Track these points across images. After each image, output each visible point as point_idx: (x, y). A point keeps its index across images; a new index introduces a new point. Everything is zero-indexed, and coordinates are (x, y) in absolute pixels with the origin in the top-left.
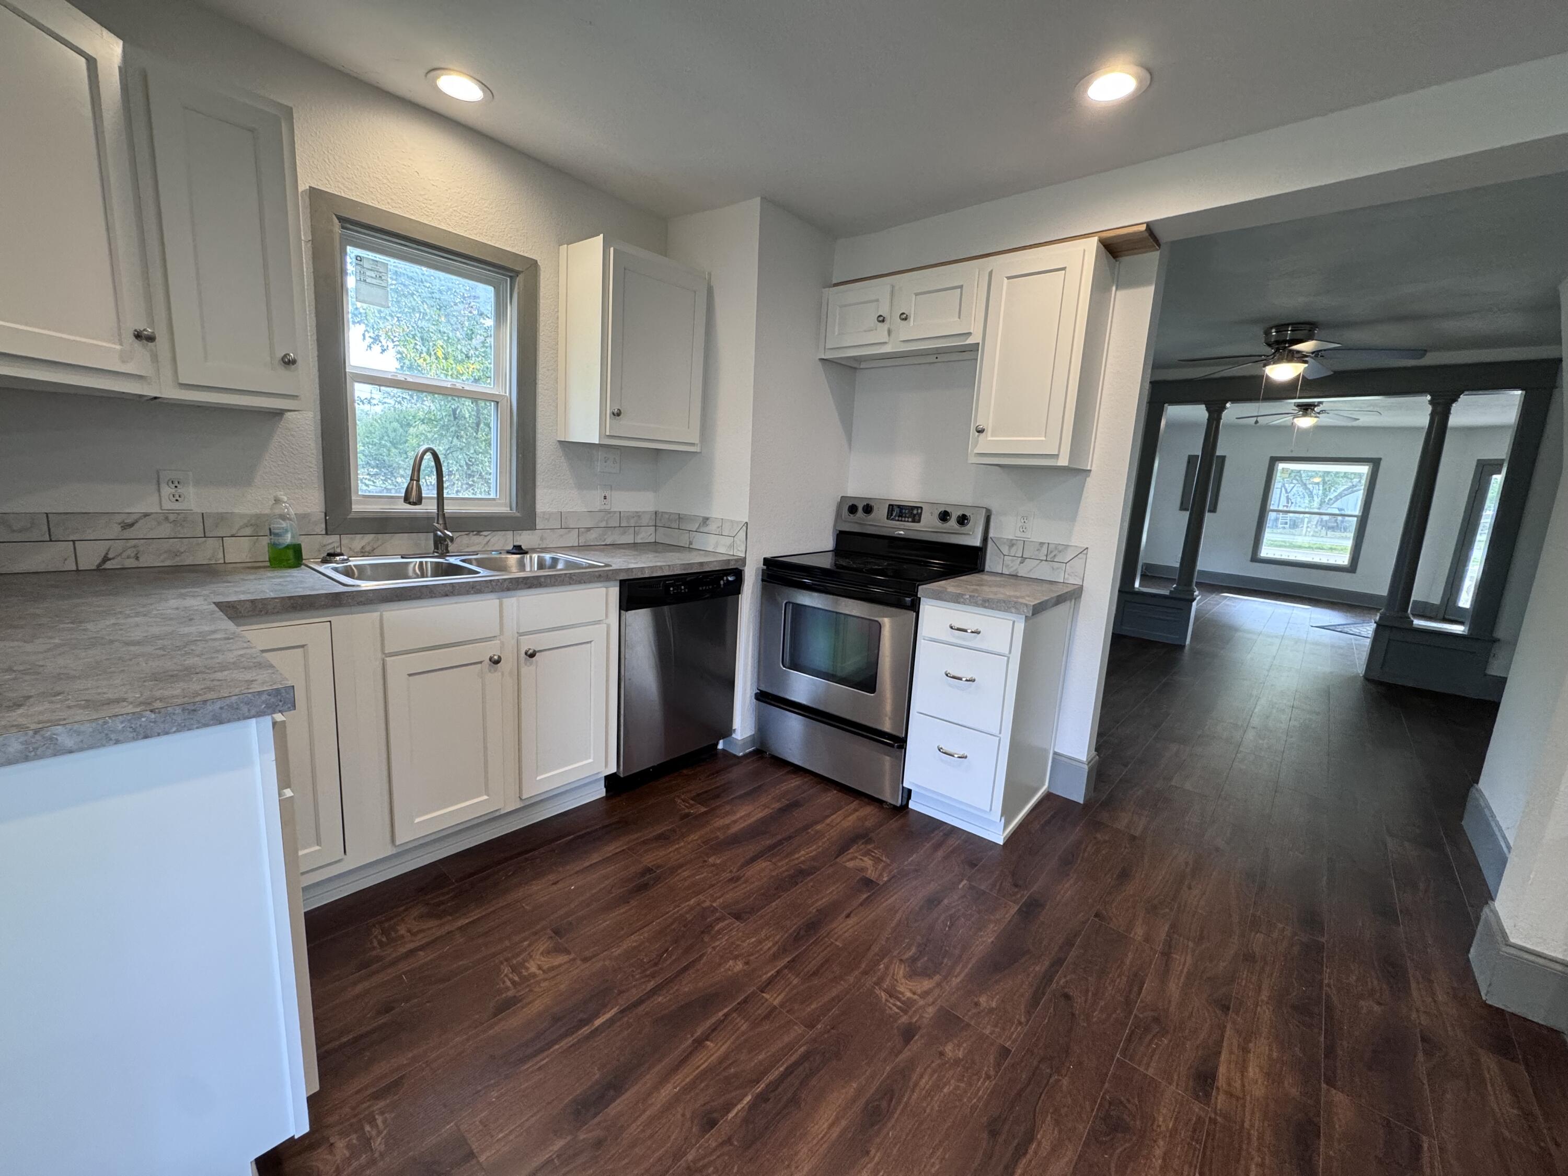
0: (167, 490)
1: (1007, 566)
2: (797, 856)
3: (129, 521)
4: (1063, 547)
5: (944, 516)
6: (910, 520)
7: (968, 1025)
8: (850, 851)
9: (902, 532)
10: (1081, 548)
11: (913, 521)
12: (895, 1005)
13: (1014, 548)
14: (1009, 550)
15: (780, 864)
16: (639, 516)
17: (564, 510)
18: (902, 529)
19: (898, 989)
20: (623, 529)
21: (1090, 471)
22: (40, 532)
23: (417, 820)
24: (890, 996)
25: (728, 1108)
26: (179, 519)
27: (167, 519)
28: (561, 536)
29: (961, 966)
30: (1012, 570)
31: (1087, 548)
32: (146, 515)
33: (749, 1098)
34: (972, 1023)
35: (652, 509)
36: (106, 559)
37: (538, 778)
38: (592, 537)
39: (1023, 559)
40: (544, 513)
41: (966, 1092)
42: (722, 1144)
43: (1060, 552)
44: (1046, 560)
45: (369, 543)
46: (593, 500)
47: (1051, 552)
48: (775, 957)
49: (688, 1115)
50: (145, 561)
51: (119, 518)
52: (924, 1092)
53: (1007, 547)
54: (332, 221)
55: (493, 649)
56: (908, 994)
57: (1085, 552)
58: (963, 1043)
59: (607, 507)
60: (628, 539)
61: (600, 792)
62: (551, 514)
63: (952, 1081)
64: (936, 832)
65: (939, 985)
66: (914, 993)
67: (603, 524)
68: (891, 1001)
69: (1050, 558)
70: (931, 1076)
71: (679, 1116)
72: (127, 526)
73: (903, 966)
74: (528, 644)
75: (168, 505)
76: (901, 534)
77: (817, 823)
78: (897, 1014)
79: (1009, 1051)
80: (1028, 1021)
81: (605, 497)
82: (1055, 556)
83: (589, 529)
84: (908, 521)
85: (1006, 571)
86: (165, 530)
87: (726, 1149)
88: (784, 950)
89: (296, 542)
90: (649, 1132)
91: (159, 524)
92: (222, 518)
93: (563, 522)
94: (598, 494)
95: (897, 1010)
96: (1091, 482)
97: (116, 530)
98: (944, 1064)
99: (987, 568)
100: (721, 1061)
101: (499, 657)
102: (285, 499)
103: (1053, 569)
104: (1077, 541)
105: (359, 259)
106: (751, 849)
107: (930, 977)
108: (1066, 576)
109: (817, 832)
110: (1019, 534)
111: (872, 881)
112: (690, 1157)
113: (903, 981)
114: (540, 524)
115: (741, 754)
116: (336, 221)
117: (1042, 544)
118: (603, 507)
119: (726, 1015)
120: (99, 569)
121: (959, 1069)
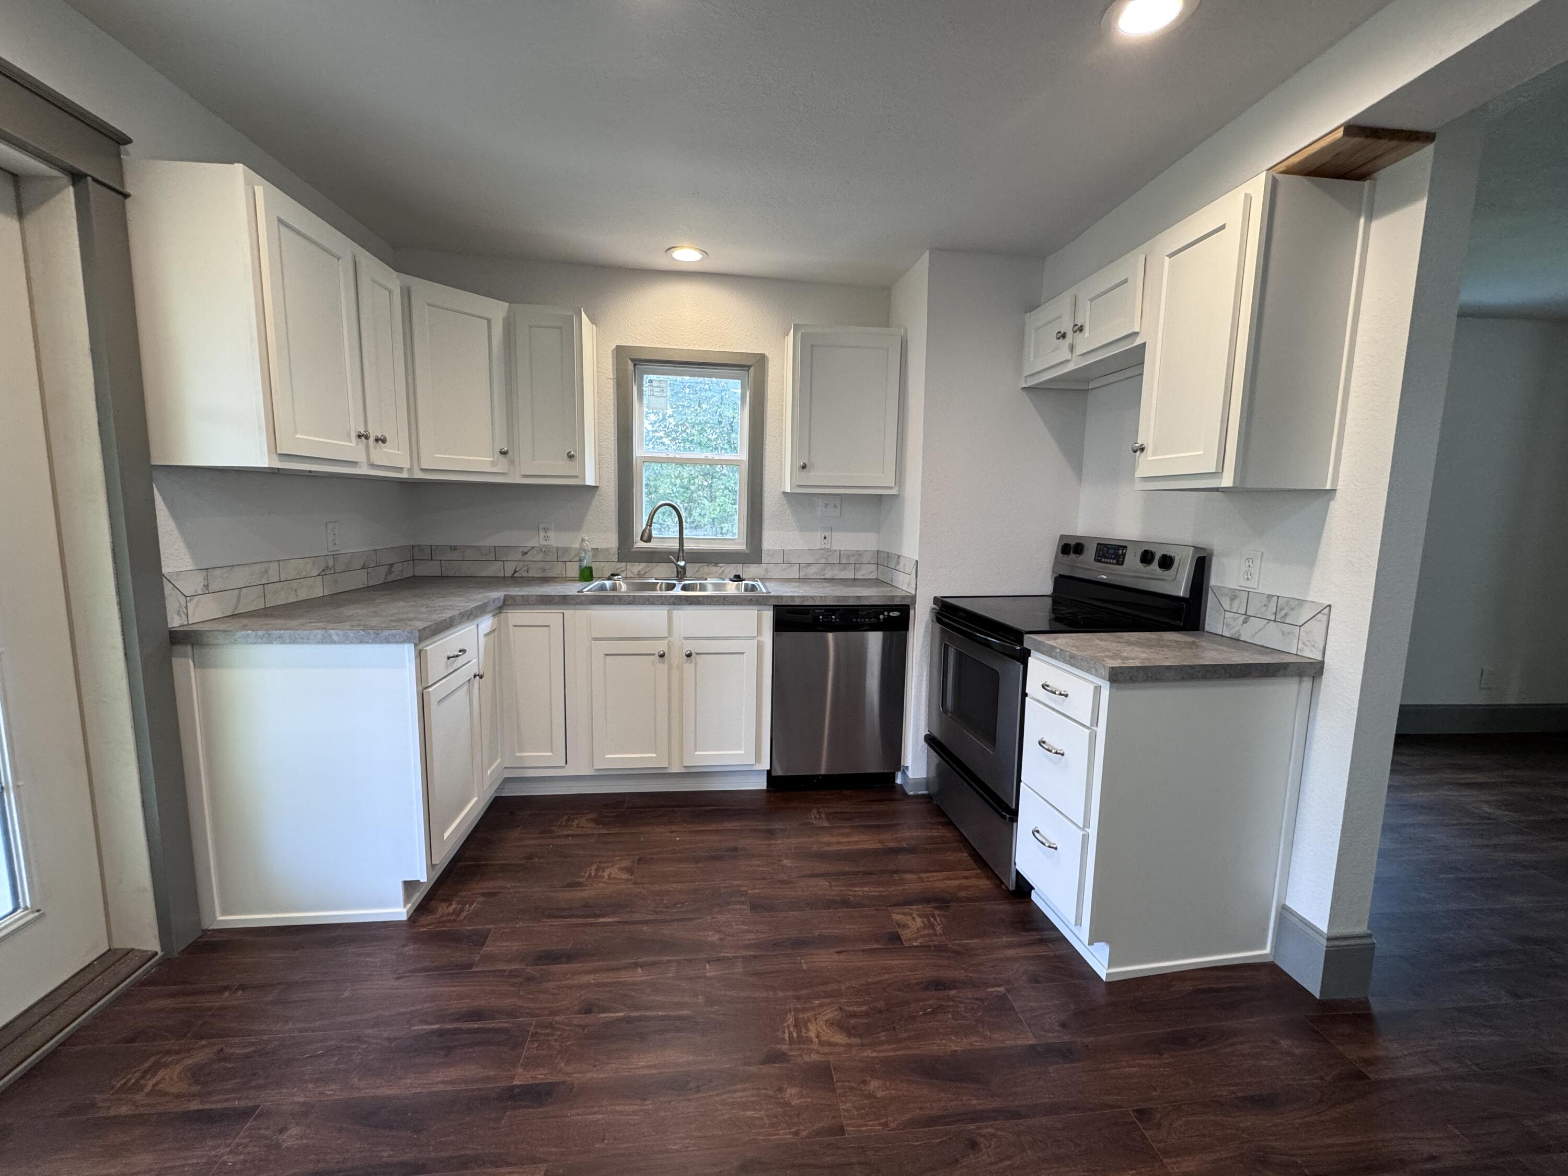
0: (542, 534)
1: (1228, 625)
2: (856, 889)
3: (526, 551)
4: (1297, 602)
5: (1147, 558)
6: (1115, 561)
7: (834, 1090)
8: (912, 907)
9: (1105, 577)
10: (1321, 604)
11: (1117, 564)
12: (790, 1033)
13: (1236, 602)
14: (1231, 604)
15: (834, 888)
16: (860, 555)
17: (788, 548)
18: (1105, 573)
19: (809, 1025)
20: (843, 566)
21: (1334, 491)
22: (492, 557)
23: (608, 756)
24: (795, 1026)
25: (608, 1010)
26: (545, 550)
27: (541, 550)
28: (784, 570)
29: (892, 1047)
30: (1233, 631)
31: (1330, 606)
32: (533, 548)
33: (621, 1014)
34: (839, 1091)
35: (875, 548)
36: (515, 572)
37: (696, 753)
38: (812, 571)
39: (1247, 617)
40: (769, 550)
41: (763, 1127)
42: (579, 1026)
43: (1293, 609)
44: (1275, 621)
45: (642, 569)
46: (815, 541)
47: (1281, 609)
48: (746, 947)
49: (583, 998)
50: (531, 574)
51: (521, 550)
52: (732, 1100)
53: (1228, 600)
54: (627, 363)
55: (662, 647)
56: (812, 1034)
57: (1326, 611)
58: (809, 1097)
59: (828, 546)
60: (849, 574)
61: (761, 784)
62: (775, 551)
63: (763, 1112)
64: (1035, 933)
65: (850, 1046)
66: (818, 1037)
67: (823, 561)
68: (791, 1029)
69: (1279, 618)
70: (753, 1096)
71: (578, 995)
72: (525, 554)
73: (836, 1013)
74: (691, 646)
75: (543, 543)
76: (1103, 579)
77: (908, 872)
78: (784, 1039)
79: (843, 1134)
80: (894, 1129)
81: (825, 538)
82: (1286, 615)
83: (809, 565)
84: (1113, 564)
85: (1226, 634)
86: (540, 557)
87: (579, 1030)
88: (757, 946)
89: (590, 565)
90: (555, 991)
91: (538, 553)
92: (566, 550)
93: (785, 558)
94: (819, 535)
95: (787, 1038)
96: (1337, 509)
97: (519, 556)
98: (772, 1097)
99: (1207, 628)
100: (634, 984)
101: (664, 653)
102: (587, 538)
103: (1284, 634)
104: (1318, 594)
105: (650, 381)
106: (826, 867)
107: (849, 1035)
108: (1301, 645)
109: (902, 879)
110: (1245, 583)
111: (900, 939)
112: (557, 1018)
113: (822, 1023)
114: (765, 558)
115: (911, 793)
116: (630, 362)
117: (1270, 597)
118: (823, 546)
119: (669, 961)
120: (512, 577)
121: (780, 1110)
